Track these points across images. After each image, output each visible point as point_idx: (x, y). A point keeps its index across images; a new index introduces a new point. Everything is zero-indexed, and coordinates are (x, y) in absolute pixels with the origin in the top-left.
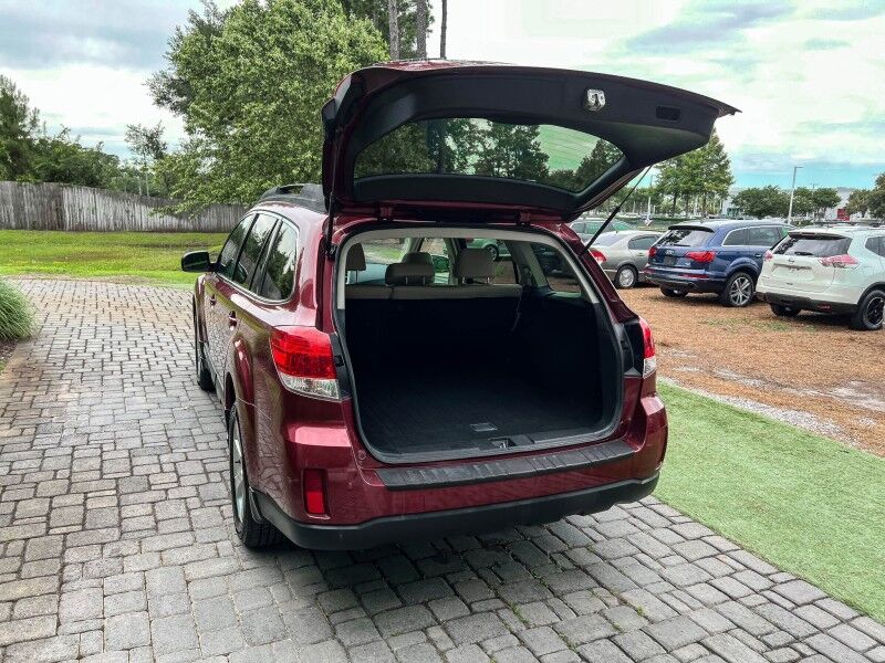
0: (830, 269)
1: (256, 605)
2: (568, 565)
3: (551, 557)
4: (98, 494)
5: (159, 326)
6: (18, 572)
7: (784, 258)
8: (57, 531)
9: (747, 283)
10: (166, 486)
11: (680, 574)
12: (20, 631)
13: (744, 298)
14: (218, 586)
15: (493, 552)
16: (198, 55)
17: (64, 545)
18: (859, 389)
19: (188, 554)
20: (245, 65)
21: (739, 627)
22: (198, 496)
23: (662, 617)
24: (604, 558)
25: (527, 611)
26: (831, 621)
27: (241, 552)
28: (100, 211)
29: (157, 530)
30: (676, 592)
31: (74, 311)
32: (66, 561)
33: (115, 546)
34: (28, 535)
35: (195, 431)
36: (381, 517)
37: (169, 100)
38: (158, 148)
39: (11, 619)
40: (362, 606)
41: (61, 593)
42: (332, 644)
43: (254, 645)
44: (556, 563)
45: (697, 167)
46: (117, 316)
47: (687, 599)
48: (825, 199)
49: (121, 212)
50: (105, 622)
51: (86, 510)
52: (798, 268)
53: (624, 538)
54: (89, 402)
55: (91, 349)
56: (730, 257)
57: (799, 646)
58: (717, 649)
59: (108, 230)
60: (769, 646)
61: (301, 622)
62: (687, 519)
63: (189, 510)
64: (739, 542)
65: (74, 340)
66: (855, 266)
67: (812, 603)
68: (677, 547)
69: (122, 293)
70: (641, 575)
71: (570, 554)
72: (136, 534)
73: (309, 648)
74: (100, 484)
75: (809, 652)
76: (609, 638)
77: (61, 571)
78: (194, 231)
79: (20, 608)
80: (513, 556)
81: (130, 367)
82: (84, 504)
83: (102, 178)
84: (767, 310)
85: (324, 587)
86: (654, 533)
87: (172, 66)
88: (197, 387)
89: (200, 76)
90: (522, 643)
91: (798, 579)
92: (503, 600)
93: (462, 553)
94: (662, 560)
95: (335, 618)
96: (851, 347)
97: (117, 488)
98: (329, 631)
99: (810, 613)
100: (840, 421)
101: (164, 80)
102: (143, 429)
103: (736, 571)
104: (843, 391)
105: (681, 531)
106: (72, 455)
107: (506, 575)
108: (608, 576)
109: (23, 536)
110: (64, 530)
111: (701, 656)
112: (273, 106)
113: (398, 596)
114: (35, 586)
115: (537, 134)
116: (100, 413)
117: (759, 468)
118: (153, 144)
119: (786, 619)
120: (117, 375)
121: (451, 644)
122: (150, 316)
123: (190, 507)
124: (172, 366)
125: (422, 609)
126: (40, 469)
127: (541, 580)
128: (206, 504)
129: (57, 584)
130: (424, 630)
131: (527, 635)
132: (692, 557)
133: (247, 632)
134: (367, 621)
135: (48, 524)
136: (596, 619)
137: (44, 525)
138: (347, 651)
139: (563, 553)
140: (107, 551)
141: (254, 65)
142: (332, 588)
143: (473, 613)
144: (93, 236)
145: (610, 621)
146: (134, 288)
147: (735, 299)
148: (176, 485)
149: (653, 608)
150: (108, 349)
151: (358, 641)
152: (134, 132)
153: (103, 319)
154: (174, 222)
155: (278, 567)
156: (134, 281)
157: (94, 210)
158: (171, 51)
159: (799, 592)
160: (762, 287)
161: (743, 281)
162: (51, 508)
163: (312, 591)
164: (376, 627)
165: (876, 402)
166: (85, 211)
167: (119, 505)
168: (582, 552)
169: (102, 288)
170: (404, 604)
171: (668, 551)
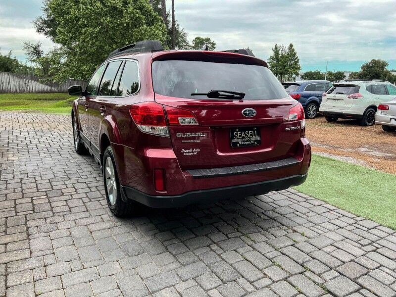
0: (352, 99)
1: (126, 240)
2: (266, 218)
3: (258, 215)
4: (38, 198)
5: (51, 130)
6: (5, 231)
7: (332, 95)
8: (21, 214)
9: (314, 108)
10: (71, 194)
11: (316, 219)
12: (12, 257)
13: (313, 115)
14: (107, 233)
15: (231, 214)
16: (59, 5)
17: (26, 219)
18: (369, 148)
19: (89, 221)
20: (83, 9)
21: (347, 238)
22: (87, 197)
23: (313, 236)
24: (281, 215)
25: (253, 236)
26: (385, 235)
27: (113, 219)
28: (12, 83)
29: (71, 211)
30: (316, 226)
31: (8, 124)
32: (29, 226)
33: (52, 219)
34: (7, 216)
35: (79, 171)
36: (191, 191)
37: (44, 30)
38: (39, 53)
39: (6, 252)
40: (177, 238)
41: (29, 240)
42: (167, 254)
43: (130, 256)
44: (260, 217)
45: (285, 62)
46: (30, 126)
47: (322, 229)
48: (339, 76)
49: (22, 84)
50: (55, 251)
51: (33, 205)
52: (338, 100)
53: (288, 206)
54: (25, 160)
55: (20, 139)
56: (307, 96)
57: (374, 244)
58: (340, 247)
59: (16, 92)
60: (362, 245)
61: (150, 246)
62: (313, 198)
63: (84, 203)
64: (337, 206)
65: (11, 135)
66: (362, 98)
67: (375, 228)
68: (312, 209)
69: (30, 117)
70: (299, 220)
71: (266, 213)
72: (61, 214)
73: (157, 256)
74: (38, 194)
75: (380, 247)
76: (292, 245)
77: (27, 230)
78: (59, 92)
79: (9, 247)
80: (241, 215)
81: (41, 146)
82: (32, 202)
83: (12, 68)
84: (324, 119)
85: (157, 231)
86: (300, 204)
87: (45, 13)
88: (76, 154)
89: (61, 15)
90: (254, 249)
91: (366, 219)
92: (241, 232)
93: (217, 215)
94: (307, 214)
95: (166, 243)
96: (362, 133)
97: (46, 195)
98: (164, 248)
99: (375, 231)
100: (365, 160)
101: (41, 20)
102: (54, 171)
103: (339, 217)
104: (363, 149)
105: (312, 203)
106: (21, 182)
107: (240, 223)
108: (285, 221)
109: (4, 217)
110: (25, 213)
111: (334, 250)
112: (97, 29)
113: (193, 233)
114: (16, 237)
115: (215, 48)
116: (30, 165)
117: (338, 178)
118: (37, 51)
119: (365, 234)
120: (35, 149)
121: (222, 251)
122: (46, 126)
123: (85, 201)
124: (61, 145)
125: (205, 238)
126: (6, 188)
127: (256, 224)
128: (92, 200)
129: (26, 236)
130: (209, 246)
131: (256, 246)
132: (319, 213)
133: (126, 251)
134: (181, 243)
135: (16, 211)
136: (284, 238)
137: (14, 212)
138: (175, 256)
139: (262, 213)
140: (48, 221)
141: (87, 9)
142: (161, 231)
143: (229, 238)
144: (9, 95)
145: (291, 239)
146: (35, 115)
147: (310, 115)
148: (75, 193)
149: (308, 233)
150: (28, 139)
151: (179, 252)
152: (27, 46)
153: (23, 127)
154: (48, 88)
155: (133, 224)
156: (34, 112)
157: (9, 83)
158: (44, 6)
159: (369, 224)
160: (322, 108)
161: (313, 107)
162: (16, 204)
163: (152, 233)
164: (186, 246)
165: (378, 153)
166: (4, 83)
167: (49, 202)
168: (271, 212)
169: (19, 115)
170: (196, 236)
171: (308, 211)
